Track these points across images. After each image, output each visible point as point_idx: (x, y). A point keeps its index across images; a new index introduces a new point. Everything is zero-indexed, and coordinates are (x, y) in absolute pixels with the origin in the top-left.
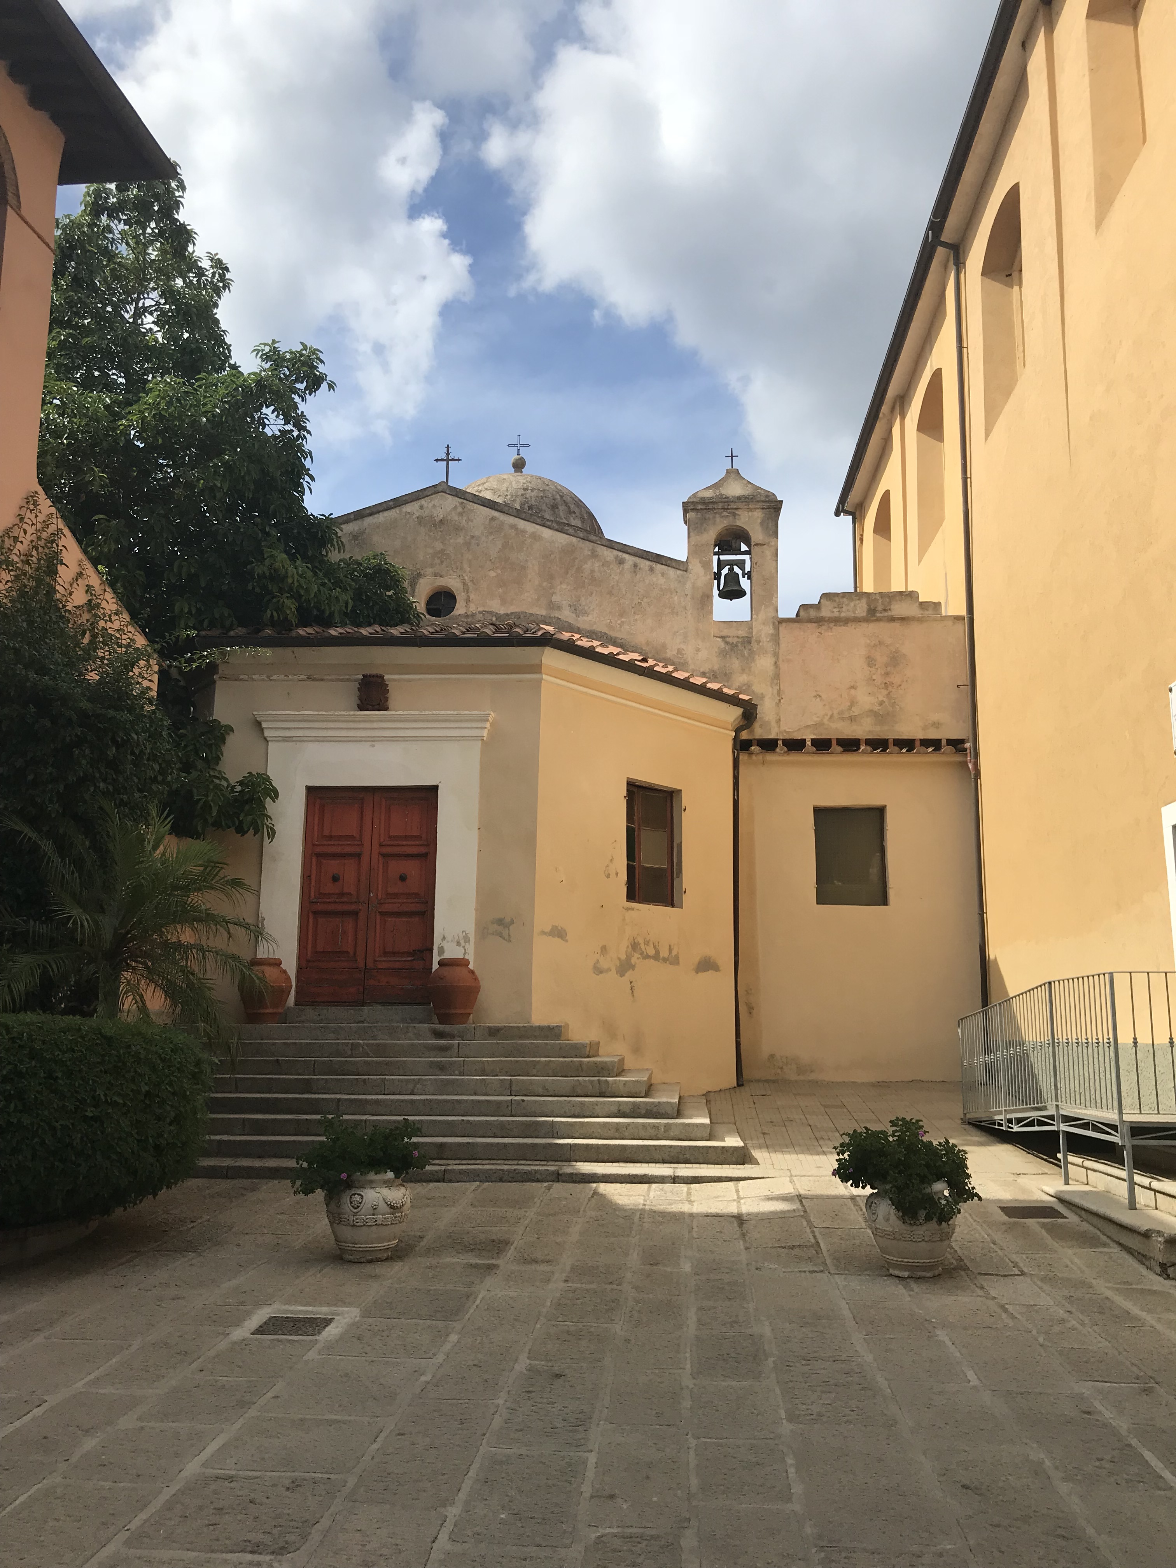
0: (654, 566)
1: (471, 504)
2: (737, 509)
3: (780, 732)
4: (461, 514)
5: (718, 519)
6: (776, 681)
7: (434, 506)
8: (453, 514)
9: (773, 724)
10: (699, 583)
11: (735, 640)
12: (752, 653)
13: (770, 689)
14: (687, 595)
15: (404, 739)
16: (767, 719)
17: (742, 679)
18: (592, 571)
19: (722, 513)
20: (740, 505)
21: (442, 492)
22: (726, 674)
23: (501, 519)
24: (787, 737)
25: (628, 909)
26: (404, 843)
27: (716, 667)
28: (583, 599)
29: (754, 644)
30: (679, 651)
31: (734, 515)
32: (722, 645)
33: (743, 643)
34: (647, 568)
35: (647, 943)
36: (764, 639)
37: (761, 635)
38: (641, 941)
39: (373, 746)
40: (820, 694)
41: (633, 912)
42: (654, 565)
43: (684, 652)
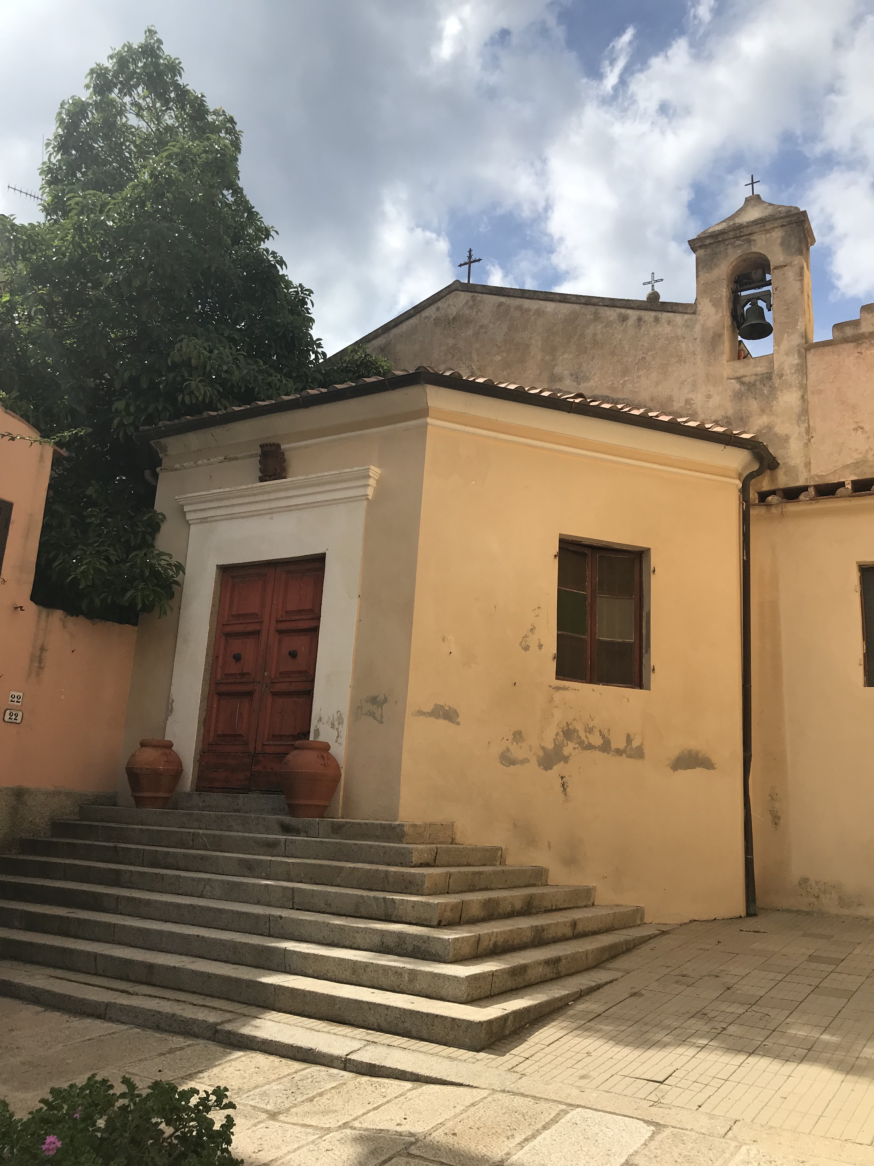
0: (660, 316)
1: (480, 295)
2: (750, 234)
3: (810, 477)
4: (471, 307)
5: (730, 251)
6: (803, 418)
7: (449, 305)
8: (465, 309)
9: (801, 468)
10: (710, 324)
11: (752, 379)
12: (773, 389)
13: (797, 428)
14: (695, 339)
15: (297, 507)
16: (792, 464)
17: (762, 421)
18: (595, 335)
19: (735, 242)
20: (755, 229)
21: (456, 290)
22: (742, 419)
23: (508, 303)
24: (820, 482)
25: (558, 688)
26: (296, 618)
27: (730, 412)
28: (584, 365)
29: (777, 381)
30: (688, 402)
31: (749, 241)
32: (737, 386)
33: (762, 381)
34: (652, 319)
35: (590, 730)
36: (787, 371)
37: (783, 369)
38: (580, 727)
39: (272, 518)
40: (860, 425)
41: (566, 692)
42: (659, 314)
43: (692, 402)
